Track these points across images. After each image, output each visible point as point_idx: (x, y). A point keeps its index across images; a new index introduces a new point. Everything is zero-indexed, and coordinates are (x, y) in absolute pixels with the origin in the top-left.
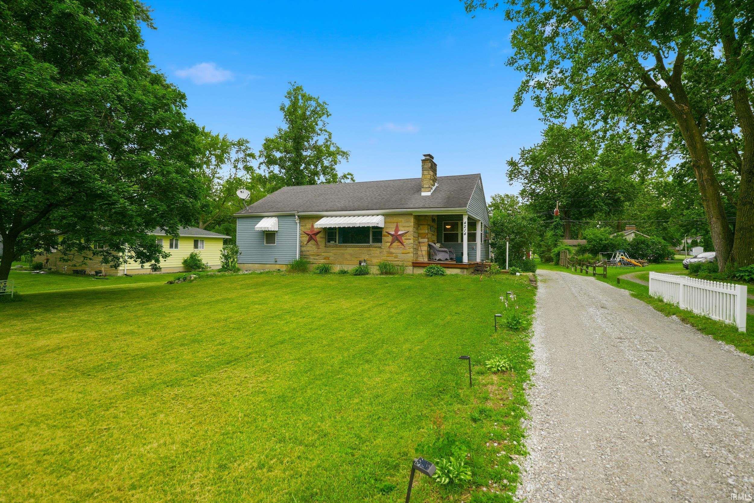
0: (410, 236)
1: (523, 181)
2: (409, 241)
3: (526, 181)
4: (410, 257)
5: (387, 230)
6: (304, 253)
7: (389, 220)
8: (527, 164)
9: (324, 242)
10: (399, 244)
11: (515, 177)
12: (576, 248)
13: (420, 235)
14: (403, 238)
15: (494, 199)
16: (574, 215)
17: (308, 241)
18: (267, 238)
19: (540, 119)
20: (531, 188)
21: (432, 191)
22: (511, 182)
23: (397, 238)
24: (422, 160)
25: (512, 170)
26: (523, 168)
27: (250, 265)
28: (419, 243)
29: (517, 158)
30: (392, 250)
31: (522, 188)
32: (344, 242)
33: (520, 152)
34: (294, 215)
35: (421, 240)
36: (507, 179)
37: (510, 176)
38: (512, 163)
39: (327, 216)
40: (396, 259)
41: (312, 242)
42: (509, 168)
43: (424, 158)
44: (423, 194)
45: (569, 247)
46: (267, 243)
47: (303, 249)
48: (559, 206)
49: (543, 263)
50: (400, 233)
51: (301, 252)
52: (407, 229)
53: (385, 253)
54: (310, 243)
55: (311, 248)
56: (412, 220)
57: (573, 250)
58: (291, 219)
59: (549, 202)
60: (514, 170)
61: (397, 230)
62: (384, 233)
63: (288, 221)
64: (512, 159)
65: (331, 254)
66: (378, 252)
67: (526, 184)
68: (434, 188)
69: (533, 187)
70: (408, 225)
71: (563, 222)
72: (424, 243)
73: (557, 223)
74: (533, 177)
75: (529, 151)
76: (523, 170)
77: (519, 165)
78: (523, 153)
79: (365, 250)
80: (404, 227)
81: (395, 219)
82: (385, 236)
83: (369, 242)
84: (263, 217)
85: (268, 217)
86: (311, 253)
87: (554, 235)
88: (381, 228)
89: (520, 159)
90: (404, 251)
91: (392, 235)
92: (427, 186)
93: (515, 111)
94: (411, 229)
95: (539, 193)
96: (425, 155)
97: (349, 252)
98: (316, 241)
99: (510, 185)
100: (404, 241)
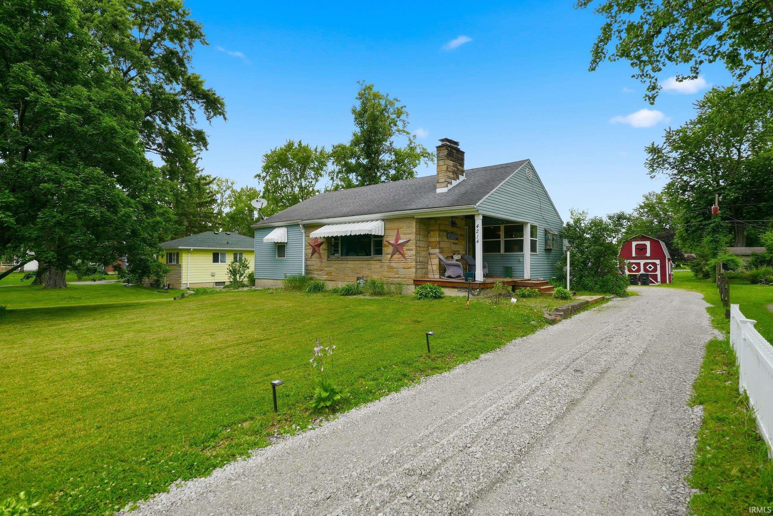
0: (412, 245)
1: (669, 172)
2: (410, 252)
3: (676, 172)
4: (412, 273)
5: (388, 239)
6: (309, 268)
7: (389, 225)
8: (676, 149)
9: (326, 255)
10: (400, 256)
11: (657, 167)
12: (750, 259)
13: (430, 245)
14: (405, 248)
15: (647, 199)
16: (748, 213)
17: (312, 254)
18: (278, 251)
19: (633, 76)
20: (683, 180)
21: (450, 187)
22: (654, 174)
23: (398, 249)
24: (437, 147)
25: (653, 159)
26: (670, 155)
27: (265, 280)
28: (429, 254)
29: (660, 142)
30: (393, 265)
31: (669, 181)
32: (347, 254)
33: (664, 133)
34: (298, 225)
35: (432, 251)
36: (647, 171)
37: (652, 166)
38: (654, 150)
39: (329, 224)
40: (397, 276)
41: (316, 255)
42: (650, 156)
43: (440, 144)
44: (439, 191)
45: (734, 258)
46: (279, 256)
47: (309, 262)
48: (719, 202)
49: (700, 279)
50: (400, 241)
51: (306, 266)
52: (408, 237)
53: (386, 268)
54: (313, 256)
55: (315, 262)
56: (414, 224)
57: (742, 262)
58: (296, 229)
59: (707, 197)
60: (658, 158)
61: (397, 239)
62: (384, 243)
63: (294, 231)
64: (653, 144)
65: (332, 269)
66: (378, 266)
67: (675, 175)
68: (455, 183)
69: (685, 178)
70: (410, 232)
71: (724, 224)
72: (435, 254)
73: (717, 226)
74: (684, 165)
75: (678, 132)
76: (670, 157)
77: (664, 151)
78: (669, 136)
79: (364, 264)
80: (405, 234)
81: (395, 225)
82: (386, 246)
83: (370, 255)
84: (274, 228)
85: (279, 227)
86: (315, 267)
87: (711, 241)
88: (381, 237)
89: (665, 143)
90: (406, 265)
91: (392, 245)
92: (442, 180)
93: (593, 69)
94: (413, 237)
95: (694, 185)
96: (442, 140)
97: (351, 266)
98: (320, 254)
99: (651, 177)
100: (405, 252)
